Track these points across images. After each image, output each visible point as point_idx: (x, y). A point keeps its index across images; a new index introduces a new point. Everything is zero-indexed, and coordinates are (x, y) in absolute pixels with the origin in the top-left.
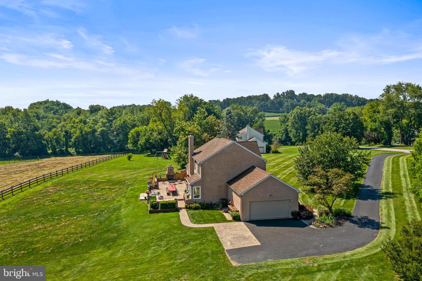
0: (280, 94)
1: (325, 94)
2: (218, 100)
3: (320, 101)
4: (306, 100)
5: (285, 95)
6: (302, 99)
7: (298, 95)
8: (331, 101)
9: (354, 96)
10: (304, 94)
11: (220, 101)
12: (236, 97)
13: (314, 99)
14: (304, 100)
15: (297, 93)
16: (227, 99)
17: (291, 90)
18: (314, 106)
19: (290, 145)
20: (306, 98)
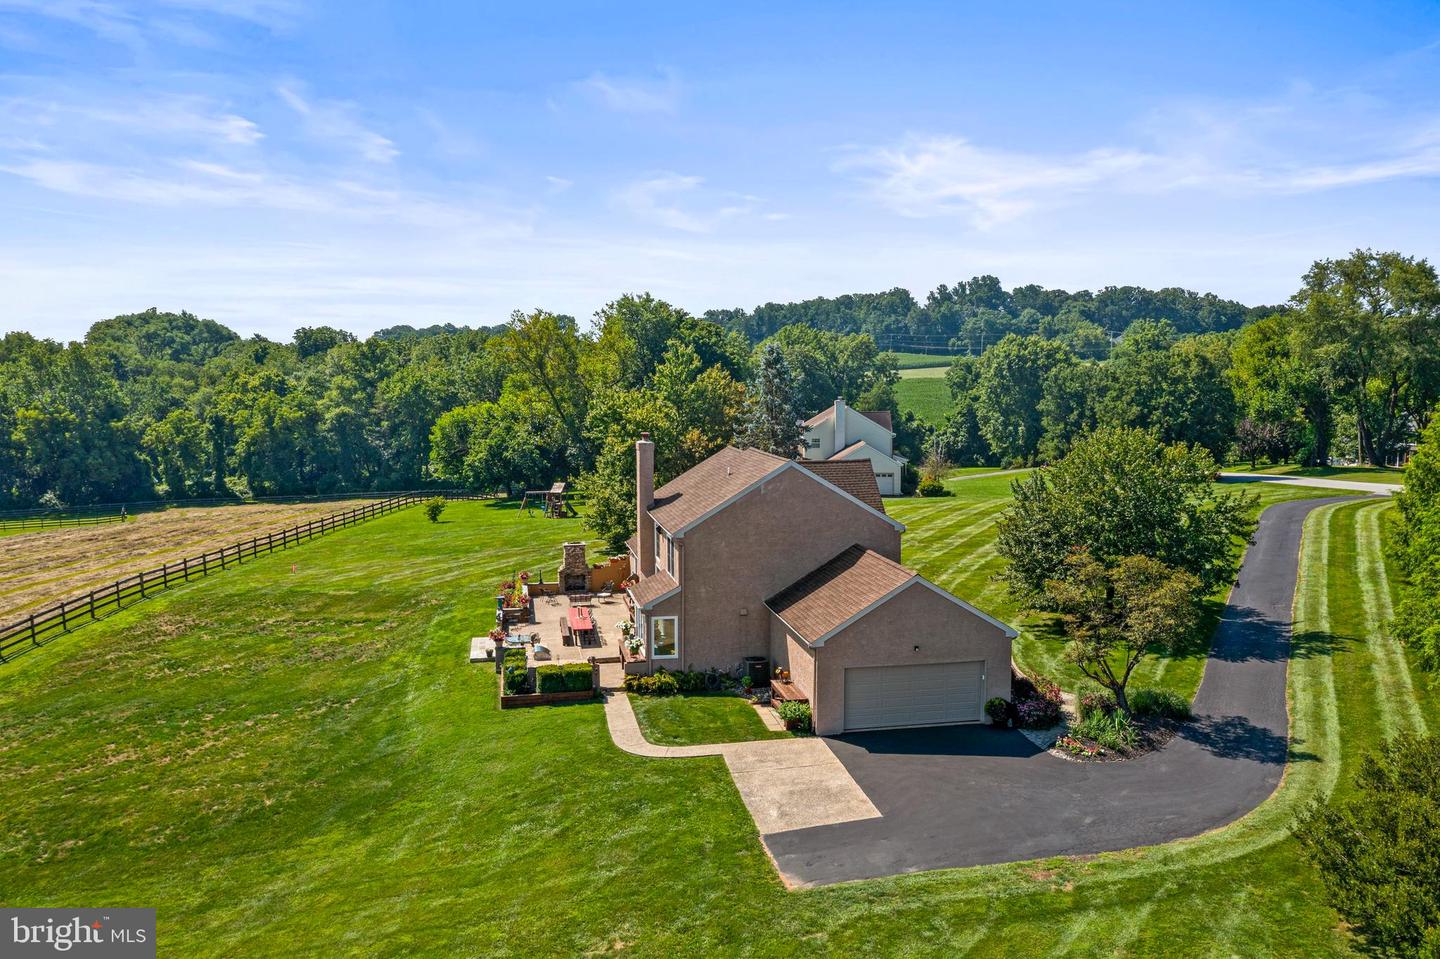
0: (950, 289)
1: (1104, 290)
2: (737, 311)
3: (1087, 315)
4: (1038, 310)
5: (968, 292)
6: (1024, 308)
7: (1011, 292)
8: (1124, 312)
9: (1202, 295)
10: (1031, 288)
11: (743, 314)
12: (798, 301)
13: (1065, 306)
14: (1033, 311)
15: (1008, 287)
16: (770, 306)
17: (989, 277)
18: (1065, 332)
19: (983, 466)
20: (1039, 301)
